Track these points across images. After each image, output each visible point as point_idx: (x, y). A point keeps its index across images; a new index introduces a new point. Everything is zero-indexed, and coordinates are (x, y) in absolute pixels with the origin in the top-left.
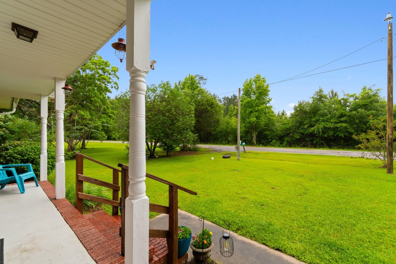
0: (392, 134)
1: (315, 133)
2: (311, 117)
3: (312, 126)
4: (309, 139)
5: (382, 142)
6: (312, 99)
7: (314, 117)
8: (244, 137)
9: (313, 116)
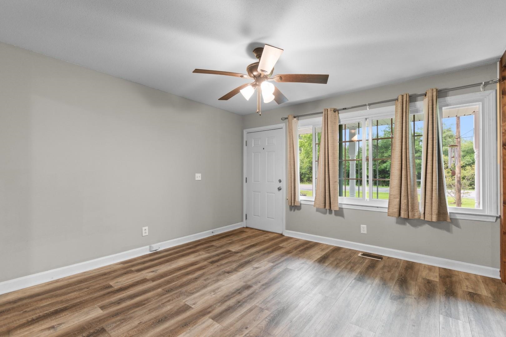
0: (460, 173)
1: (387, 170)
2: (383, 153)
3: (384, 162)
4: (381, 176)
5: (453, 180)
6: (383, 132)
7: (386, 153)
8: (308, 174)
9: (385, 150)
